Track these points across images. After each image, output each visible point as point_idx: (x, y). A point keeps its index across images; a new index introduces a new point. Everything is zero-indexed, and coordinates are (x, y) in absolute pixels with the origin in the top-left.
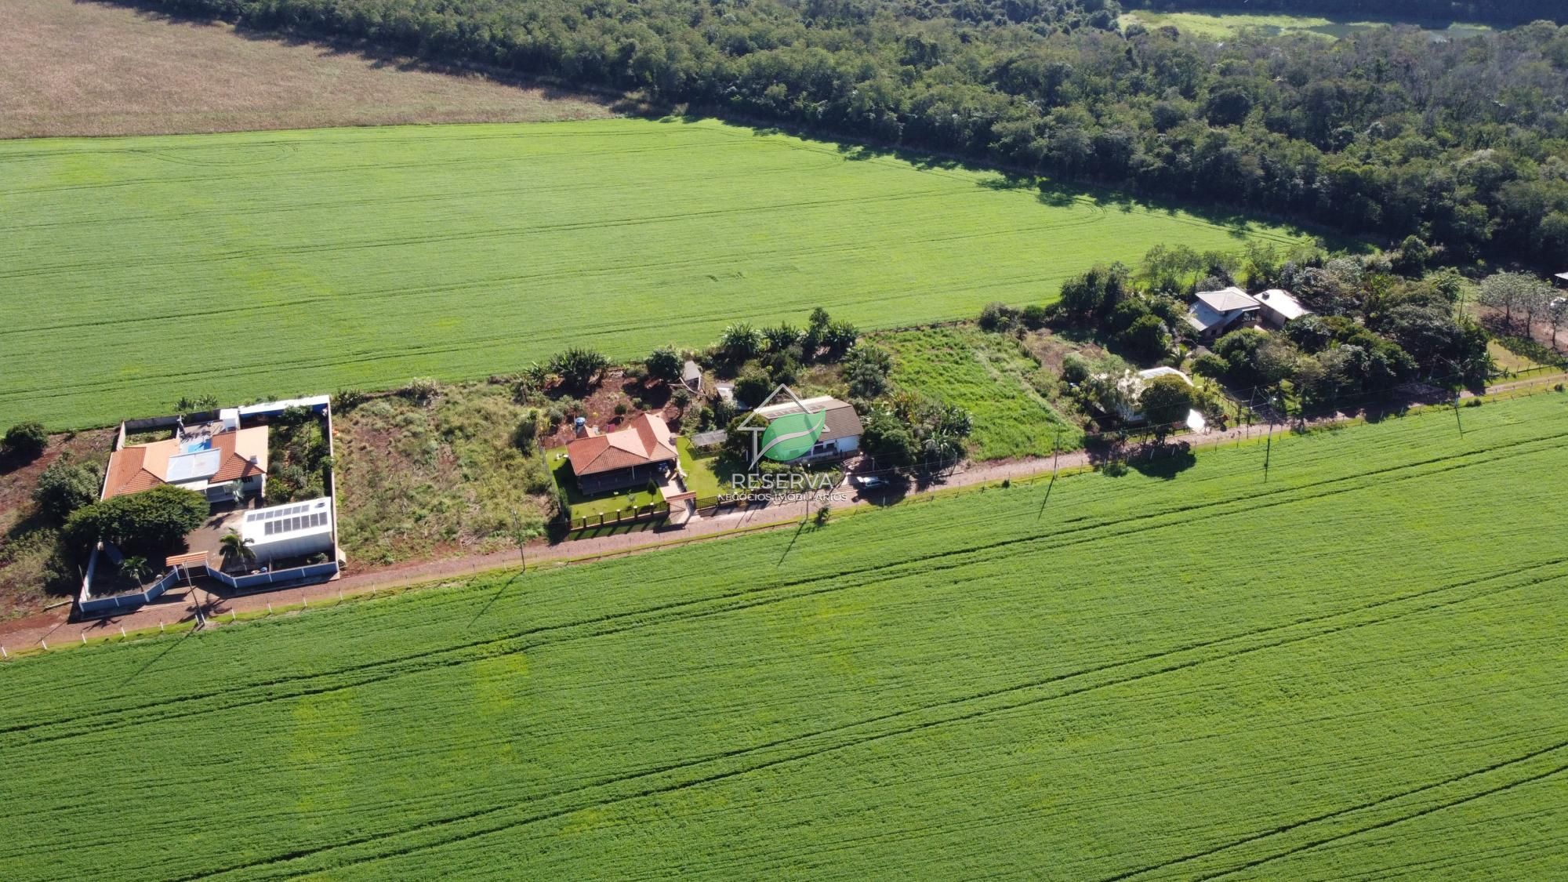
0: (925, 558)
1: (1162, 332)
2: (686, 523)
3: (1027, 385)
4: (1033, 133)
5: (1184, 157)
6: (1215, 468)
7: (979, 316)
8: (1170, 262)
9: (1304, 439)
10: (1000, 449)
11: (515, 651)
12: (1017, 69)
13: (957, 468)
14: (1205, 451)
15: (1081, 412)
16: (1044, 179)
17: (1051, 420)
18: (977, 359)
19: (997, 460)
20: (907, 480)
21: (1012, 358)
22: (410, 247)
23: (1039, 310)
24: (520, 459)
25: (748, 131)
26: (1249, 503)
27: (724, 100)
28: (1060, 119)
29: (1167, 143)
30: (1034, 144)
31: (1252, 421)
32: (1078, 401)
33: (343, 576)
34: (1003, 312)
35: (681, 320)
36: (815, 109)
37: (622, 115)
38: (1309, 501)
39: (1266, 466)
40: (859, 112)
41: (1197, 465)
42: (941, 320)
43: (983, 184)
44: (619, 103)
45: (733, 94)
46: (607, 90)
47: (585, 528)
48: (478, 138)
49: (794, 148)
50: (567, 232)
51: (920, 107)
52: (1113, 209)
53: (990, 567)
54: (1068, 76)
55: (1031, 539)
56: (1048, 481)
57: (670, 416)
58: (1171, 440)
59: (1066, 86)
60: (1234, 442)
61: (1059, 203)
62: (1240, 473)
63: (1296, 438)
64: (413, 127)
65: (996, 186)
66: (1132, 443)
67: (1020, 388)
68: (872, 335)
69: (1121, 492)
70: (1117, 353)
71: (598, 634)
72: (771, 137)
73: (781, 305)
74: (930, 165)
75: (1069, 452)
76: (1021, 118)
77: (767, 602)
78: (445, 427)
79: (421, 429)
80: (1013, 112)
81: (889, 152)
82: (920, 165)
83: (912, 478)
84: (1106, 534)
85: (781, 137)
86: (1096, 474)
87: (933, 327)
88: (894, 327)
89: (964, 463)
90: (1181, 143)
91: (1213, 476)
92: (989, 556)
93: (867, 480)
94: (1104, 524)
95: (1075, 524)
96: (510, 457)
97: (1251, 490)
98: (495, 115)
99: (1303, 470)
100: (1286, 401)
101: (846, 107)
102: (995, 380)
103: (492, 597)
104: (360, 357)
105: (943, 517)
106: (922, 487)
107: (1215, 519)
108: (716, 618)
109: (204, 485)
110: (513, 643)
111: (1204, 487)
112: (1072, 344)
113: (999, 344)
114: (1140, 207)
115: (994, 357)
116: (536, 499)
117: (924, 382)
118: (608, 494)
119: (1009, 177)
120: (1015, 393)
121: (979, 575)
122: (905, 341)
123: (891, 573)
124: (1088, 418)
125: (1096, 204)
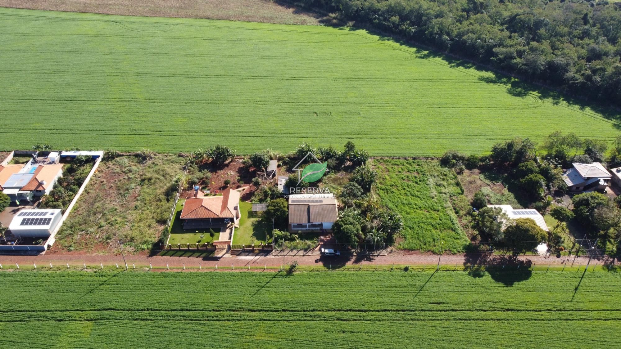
0: (335, 310)
1: (541, 186)
2: (221, 257)
3: (449, 204)
4: (515, 54)
5: (598, 78)
6: (542, 284)
7: (442, 156)
8: (563, 142)
9: (610, 274)
10: (414, 243)
11: (92, 320)
12: (519, 19)
13: (384, 252)
14: (540, 269)
15: (473, 227)
16: (516, 80)
17: (453, 230)
18: (429, 183)
19: (409, 250)
20: (352, 254)
21: (448, 185)
22: (190, 79)
23: (476, 158)
24: (164, 202)
25: (377, 37)
26: (555, 315)
27: (371, 21)
28: (533, 50)
29: (590, 68)
30: (514, 61)
31: (579, 254)
32: (474, 220)
33: (47, 253)
34: (455, 157)
35: (288, 135)
36: (410, 30)
37: (322, 24)
38: (596, 322)
39: (576, 289)
40: (431, 33)
41: (531, 279)
42: (420, 155)
43: (482, 79)
44: (325, 18)
45: (375, 18)
46: (322, 11)
47: (171, 250)
48: (253, 29)
49: (394, 49)
50: (263, 80)
51: (460, 35)
52: (549, 101)
53: (370, 326)
54: (546, 25)
55: (403, 311)
56: (432, 272)
57: (252, 189)
58: (522, 258)
59: (542, 31)
60: (562, 266)
61: (519, 95)
62: (557, 291)
63: (604, 272)
64: (229, 21)
65: (488, 81)
66: (496, 254)
67: (445, 205)
68: (379, 158)
69: (474, 289)
70: (512, 193)
71: (137, 319)
72: (386, 42)
73: (342, 133)
74: (458, 65)
75: (454, 254)
76: (511, 46)
77: (233, 320)
78: (144, 177)
79: (132, 176)
80: (509, 42)
81: (440, 56)
82: (453, 64)
83: (355, 254)
84: (451, 318)
85: (391, 42)
86: (464, 273)
87: (414, 159)
88: (392, 155)
89: (389, 249)
90: (598, 69)
91: (539, 289)
92: (373, 318)
93: (327, 251)
94: (453, 310)
95: (435, 306)
96: (160, 200)
97: (559, 305)
98: (266, 19)
99: (600, 297)
100: (608, 243)
101: (426, 30)
102: (433, 198)
103: (101, 283)
104: (132, 133)
105: (359, 284)
106: (357, 261)
107: (526, 322)
108: (200, 324)
109: (16, 192)
110: (92, 314)
111: (529, 297)
112: (488, 182)
113: (445, 175)
114: (564, 102)
115: (438, 183)
116: (159, 227)
117: (392, 192)
118: (192, 231)
119: (497, 77)
120: (440, 208)
121: (360, 330)
122: (395, 165)
123: (311, 316)
124: (476, 232)
125: (540, 98)
